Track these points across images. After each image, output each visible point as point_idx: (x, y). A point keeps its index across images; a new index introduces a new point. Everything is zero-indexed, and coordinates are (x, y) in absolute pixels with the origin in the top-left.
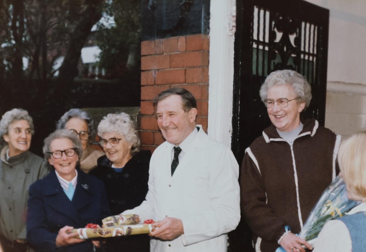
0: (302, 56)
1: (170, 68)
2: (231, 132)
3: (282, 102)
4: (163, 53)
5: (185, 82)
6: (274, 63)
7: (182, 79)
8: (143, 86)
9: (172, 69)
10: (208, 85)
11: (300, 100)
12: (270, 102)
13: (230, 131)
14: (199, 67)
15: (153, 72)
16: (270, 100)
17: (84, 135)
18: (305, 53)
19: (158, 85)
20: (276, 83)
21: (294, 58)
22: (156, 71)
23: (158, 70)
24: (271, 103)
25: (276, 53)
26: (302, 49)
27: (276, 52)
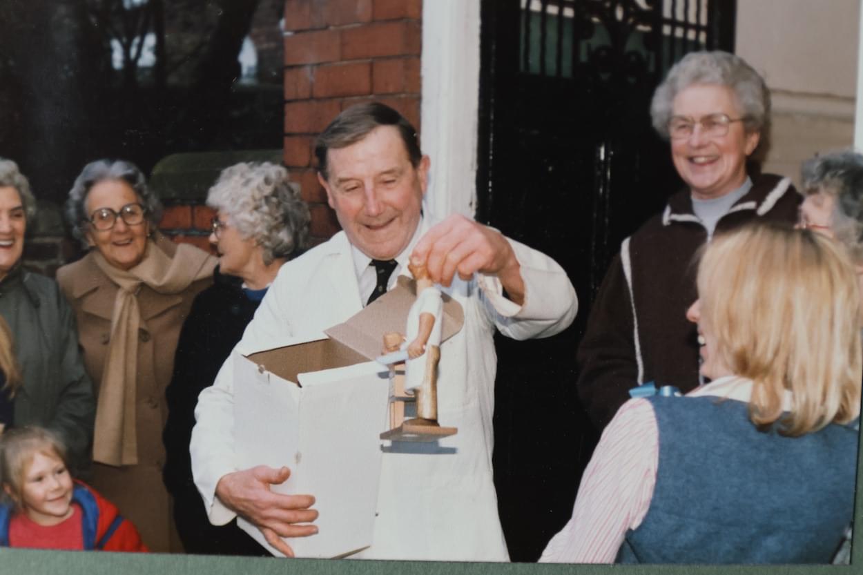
0: (667, 30)
1: (342, 60)
2: (474, 206)
3: (714, 124)
4: (327, 27)
5: (371, 93)
6: (589, 47)
7: (364, 85)
8: (290, 102)
9: (345, 63)
10: (419, 99)
11: (750, 124)
12: (682, 123)
13: (471, 204)
14: (399, 57)
15: (308, 69)
16: (683, 119)
17: (132, 213)
18: (673, 23)
19: (318, 99)
20: (697, 78)
21: (645, 34)
22: (315, 68)
23: (319, 64)
24: (683, 127)
25: (592, 25)
26: (667, 13)
27: (595, 20)
